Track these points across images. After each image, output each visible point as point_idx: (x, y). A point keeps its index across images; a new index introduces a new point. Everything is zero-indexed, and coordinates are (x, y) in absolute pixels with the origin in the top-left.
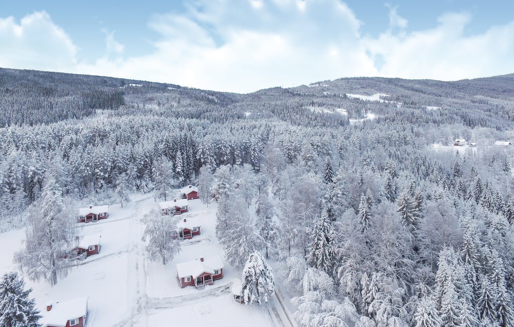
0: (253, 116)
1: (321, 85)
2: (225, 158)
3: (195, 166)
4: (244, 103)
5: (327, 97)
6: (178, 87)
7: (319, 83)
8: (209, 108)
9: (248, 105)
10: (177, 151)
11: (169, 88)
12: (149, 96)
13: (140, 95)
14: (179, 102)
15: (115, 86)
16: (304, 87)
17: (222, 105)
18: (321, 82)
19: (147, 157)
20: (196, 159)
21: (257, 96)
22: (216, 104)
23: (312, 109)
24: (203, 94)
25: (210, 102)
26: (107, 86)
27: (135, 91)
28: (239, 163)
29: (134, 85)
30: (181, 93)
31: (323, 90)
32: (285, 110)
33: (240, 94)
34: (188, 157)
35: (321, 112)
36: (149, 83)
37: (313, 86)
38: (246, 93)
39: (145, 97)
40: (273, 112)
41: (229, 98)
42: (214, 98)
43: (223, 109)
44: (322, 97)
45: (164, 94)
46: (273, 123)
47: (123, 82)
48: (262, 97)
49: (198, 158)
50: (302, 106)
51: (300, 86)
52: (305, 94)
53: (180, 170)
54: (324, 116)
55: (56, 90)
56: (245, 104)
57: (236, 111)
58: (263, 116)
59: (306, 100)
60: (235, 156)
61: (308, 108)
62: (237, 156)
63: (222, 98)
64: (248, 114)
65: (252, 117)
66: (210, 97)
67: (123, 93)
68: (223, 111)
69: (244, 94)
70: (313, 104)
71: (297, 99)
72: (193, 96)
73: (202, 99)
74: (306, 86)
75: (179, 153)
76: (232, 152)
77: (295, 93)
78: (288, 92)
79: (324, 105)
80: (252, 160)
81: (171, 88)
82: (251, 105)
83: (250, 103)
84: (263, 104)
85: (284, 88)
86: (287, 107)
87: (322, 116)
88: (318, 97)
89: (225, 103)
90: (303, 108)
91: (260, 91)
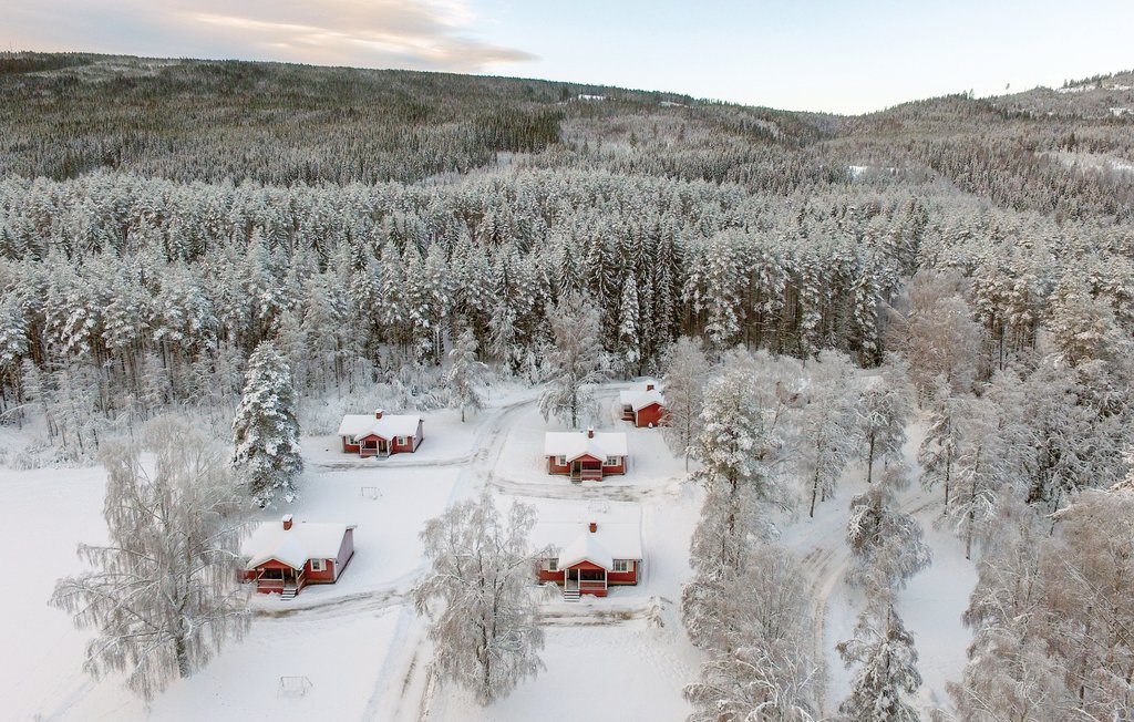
0: (874, 175)
1: (1105, 85)
2: (768, 307)
3: (677, 320)
4: (850, 140)
5: (1123, 122)
6: (687, 100)
7: (1097, 80)
8: (753, 152)
9: (862, 146)
10: (627, 274)
11: (664, 103)
12: (616, 121)
13: (595, 119)
14: (681, 138)
15: (550, 100)
16: (1042, 92)
17: (790, 146)
18: (1106, 78)
19: (544, 286)
20: (682, 301)
21: (892, 121)
22: (773, 140)
23: (1068, 159)
24: (743, 115)
25: (759, 135)
26: (532, 100)
27: (588, 110)
28: (813, 324)
29: (587, 97)
30: (690, 115)
31: (1111, 102)
32: (974, 162)
33: (842, 116)
34: (657, 292)
35: (1099, 168)
36: (620, 90)
37: (1073, 90)
38: (859, 114)
39: (606, 124)
40: (936, 166)
41: (811, 128)
42: (772, 126)
43: (791, 155)
44: (1104, 123)
45: (650, 118)
46: (934, 200)
47: (566, 90)
48: (906, 123)
49: (685, 298)
50: (1031, 150)
51: (1031, 92)
52: (1045, 115)
53: (630, 331)
54: (1109, 183)
55: (433, 110)
56: (853, 145)
57: (827, 160)
58: (903, 177)
59: (1048, 133)
60: (802, 301)
61: (1053, 155)
62: (808, 302)
63: (792, 126)
64: (858, 170)
65: (870, 180)
66: (762, 124)
67: (560, 116)
68: (789, 159)
69: (855, 117)
70: (1072, 143)
71: (1017, 129)
72: (719, 120)
73: (739, 129)
74: (1050, 90)
75: (631, 282)
76: (792, 290)
77: (1012, 110)
78: (990, 109)
79: (1111, 147)
80: (854, 318)
81: (668, 104)
82: (871, 144)
83: (868, 140)
84: (908, 142)
85: (976, 97)
86: (982, 154)
87: (1104, 182)
88: (1090, 123)
89: (798, 140)
90: (1036, 154)
91: (901, 107)
